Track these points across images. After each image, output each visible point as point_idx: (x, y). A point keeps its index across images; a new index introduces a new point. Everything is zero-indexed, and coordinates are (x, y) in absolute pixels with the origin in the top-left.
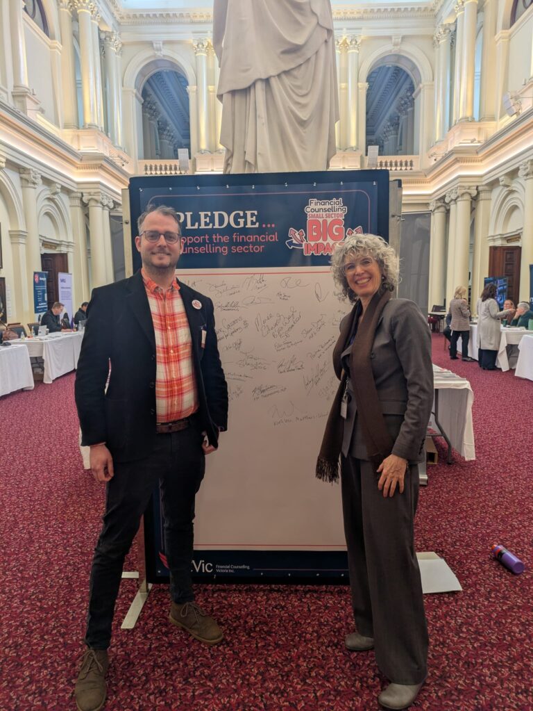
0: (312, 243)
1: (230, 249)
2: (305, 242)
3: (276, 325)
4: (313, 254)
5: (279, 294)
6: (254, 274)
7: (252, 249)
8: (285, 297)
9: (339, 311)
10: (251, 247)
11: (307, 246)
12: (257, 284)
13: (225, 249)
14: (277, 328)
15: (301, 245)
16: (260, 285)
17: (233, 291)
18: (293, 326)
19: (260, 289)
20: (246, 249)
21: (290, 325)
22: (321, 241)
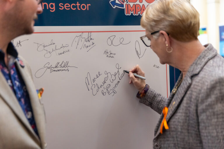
0: (132, 4)
1: (57, 7)
2: (125, 3)
3: (105, 82)
4: (132, 13)
5: (106, 52)
6: (83, 32)
7: (80, 6)
8: (111, 55)
9: (154, 66)
10: (78, 4)
11: (128, 6)
12: (85, 43)
13: (52, 6)
14: (105, 85)
15: (122, 6)
16: (88, 44)
17: (61, 51)
18: (119, 82)
19: (89, 48)
20: (74, 7)
21: (116, 82)
22: (138, 3)
